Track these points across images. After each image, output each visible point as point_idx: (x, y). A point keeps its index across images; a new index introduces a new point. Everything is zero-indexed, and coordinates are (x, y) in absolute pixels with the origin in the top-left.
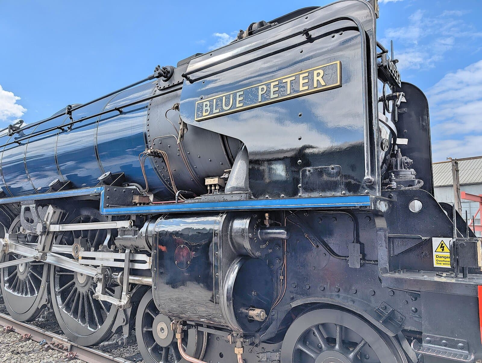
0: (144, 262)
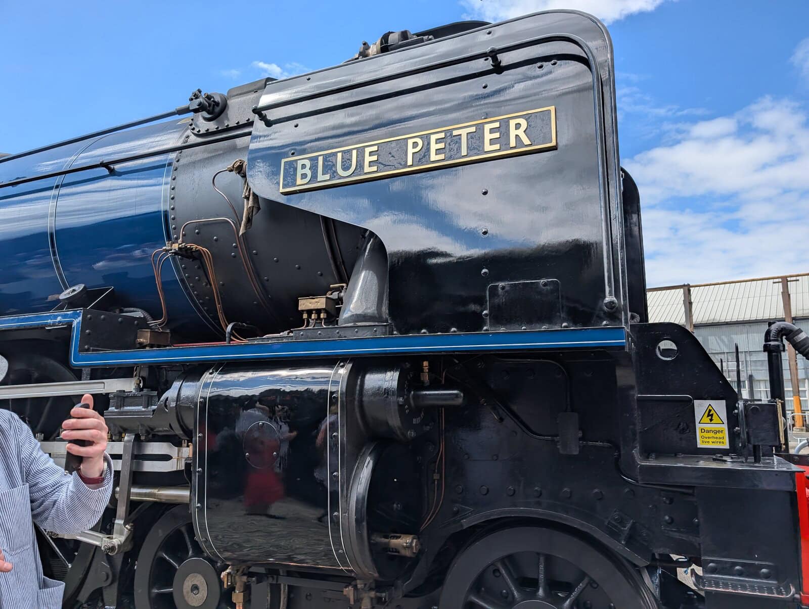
0: (166, 458)
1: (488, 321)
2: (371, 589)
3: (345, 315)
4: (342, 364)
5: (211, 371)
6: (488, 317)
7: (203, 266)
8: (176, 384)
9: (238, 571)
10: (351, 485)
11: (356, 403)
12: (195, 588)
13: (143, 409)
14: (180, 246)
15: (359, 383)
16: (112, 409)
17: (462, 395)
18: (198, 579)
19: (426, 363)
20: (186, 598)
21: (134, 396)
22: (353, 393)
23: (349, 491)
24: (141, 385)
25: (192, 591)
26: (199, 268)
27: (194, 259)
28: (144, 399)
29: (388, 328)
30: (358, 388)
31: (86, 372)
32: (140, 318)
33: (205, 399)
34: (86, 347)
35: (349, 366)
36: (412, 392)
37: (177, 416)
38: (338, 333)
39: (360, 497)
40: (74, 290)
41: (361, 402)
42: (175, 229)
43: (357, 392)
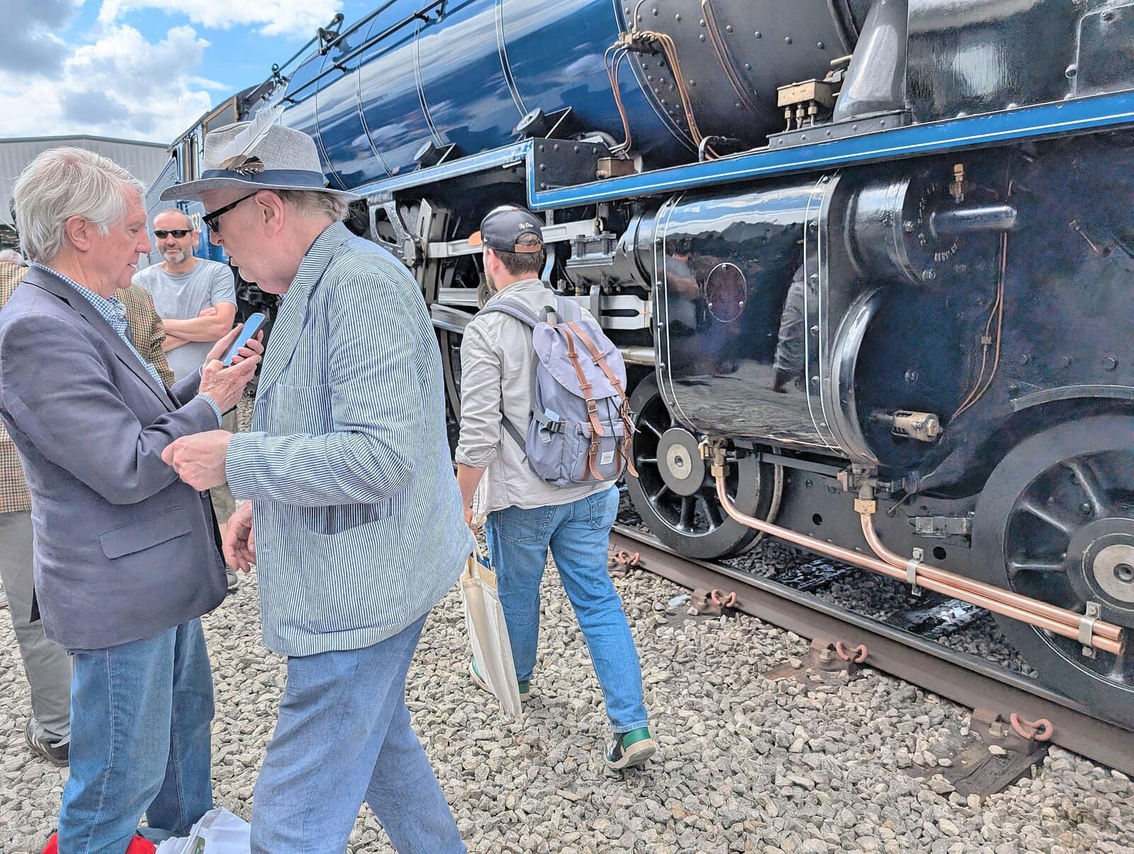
0: (635, 313)
1: (1075, 84)
2: (872, 477)
3: (842, 106)
4: (826, 178)
5: (668, 203)
6: (1076, 77)
7: (666, 62)
8: (633, 223)
9: (715, 442)
10: (835, 342)
11: (846, 232)
12: (679, 460)
13: (604, 256)
14: (634, 37)
15: (850, 204)
16: (574, 257)
17: (1015, 213)
18: (682, 452)
19: (958, 168)
20: (671, 470)
21: (594, 241)
22: (841, 219)
23: (833, 351)
24: (601, 227)
25: (676, 463)
26: (662, 65)
27: (655, 53)
28: (603, 245)
29: (902, 116)
30: (849, 212)
31: (549, 214)
32: (599, 143)
33: (662, 239)
34: (542, 185)
35: (835, 181)
36: (934, 214)
37: (637, 263)
38: (829, 134)
39: (847, 358)
40: (531, 117)
41: (852, 231)
42: (628, 13)
43: (848, 218)
